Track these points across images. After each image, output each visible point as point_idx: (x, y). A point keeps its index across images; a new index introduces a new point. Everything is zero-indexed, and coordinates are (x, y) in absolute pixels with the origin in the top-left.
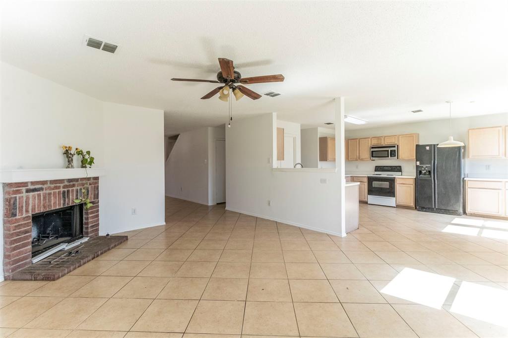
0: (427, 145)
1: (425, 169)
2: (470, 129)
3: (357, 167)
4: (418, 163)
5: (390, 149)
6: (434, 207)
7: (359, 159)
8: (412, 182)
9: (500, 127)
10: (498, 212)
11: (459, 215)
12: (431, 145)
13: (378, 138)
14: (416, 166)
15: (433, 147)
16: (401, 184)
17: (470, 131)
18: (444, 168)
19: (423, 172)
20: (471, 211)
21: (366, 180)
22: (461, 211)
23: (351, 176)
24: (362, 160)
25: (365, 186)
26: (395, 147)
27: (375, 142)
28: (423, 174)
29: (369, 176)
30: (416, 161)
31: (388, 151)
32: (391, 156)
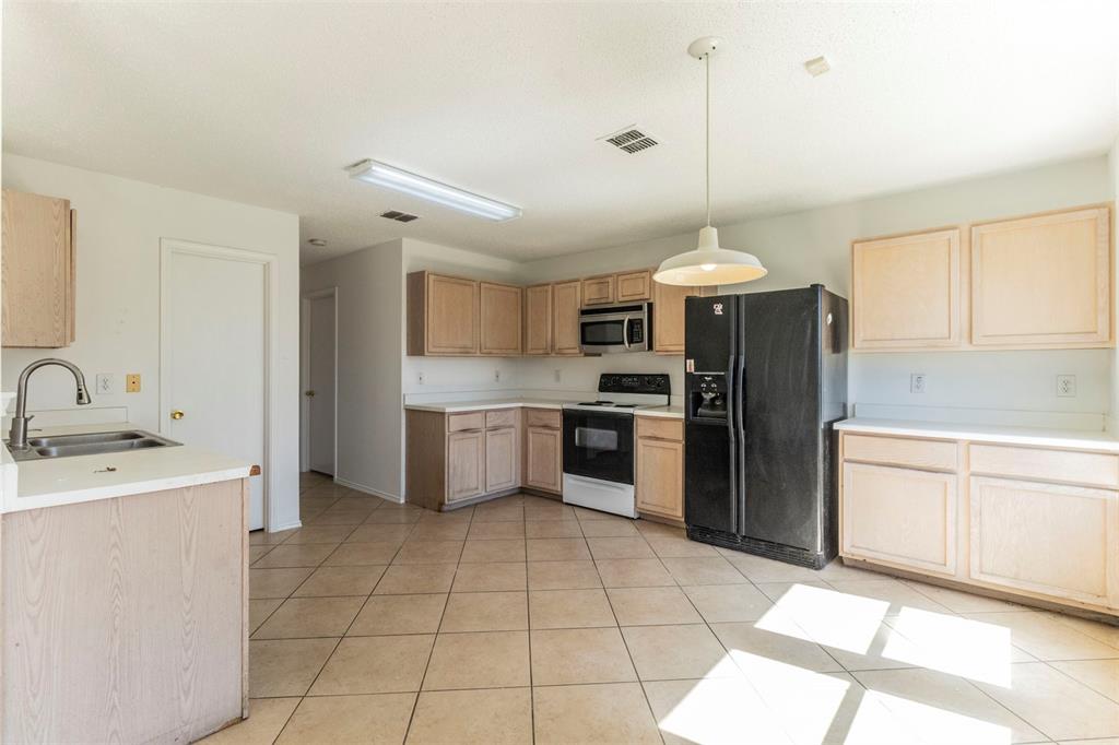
0: (718, 300)
1: (709, 390)
2: (856, 242)
3: (558, 378)
4: (691, 362)
5: (626, 317)
6: (734, 530)
7: (552, 351)
8: (678, 432)
9: (953, 228)
10: (945, 565)
11: (813, 565)
12: (728, 297)
13: (601, 280)
14: (686, 373)
15: (733, 302)
16: (650, 438)
17: (856, 245)
18: (766, 383)
19: (708, 396)
20: (854, 550)
21: (557, 422)
22: (819, 548)
23: (522, 408)
24: (560, 353)
25: (555, 441)
26: (640, 308)
27: (591, 295)
28: (707, 407)
29: (565, 406)
30: (687, 357)
31: (622, 322)
32: (631, 342)
